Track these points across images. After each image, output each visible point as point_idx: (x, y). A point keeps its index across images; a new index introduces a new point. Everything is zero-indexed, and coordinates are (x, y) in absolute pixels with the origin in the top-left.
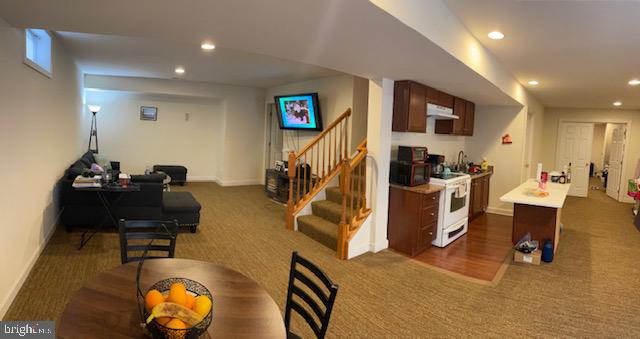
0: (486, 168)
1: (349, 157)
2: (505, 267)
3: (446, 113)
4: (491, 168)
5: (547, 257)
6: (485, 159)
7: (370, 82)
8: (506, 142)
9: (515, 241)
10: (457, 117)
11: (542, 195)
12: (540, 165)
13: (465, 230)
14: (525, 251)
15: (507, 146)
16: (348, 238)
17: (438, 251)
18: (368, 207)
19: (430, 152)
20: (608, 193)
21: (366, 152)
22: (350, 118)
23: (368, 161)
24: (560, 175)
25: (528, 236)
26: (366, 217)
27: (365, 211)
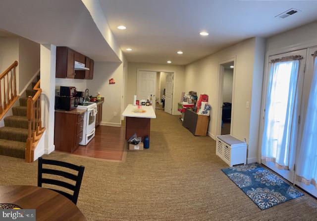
0: (100, 99)
2: (125, 153)
4: (103, 99)
5: (146, 146)
6: (99, 93)
7: (41, 45)
8: (112, 82)
9: (127, 138)
10: (89, 69)
11: (144, 112)
12: (135, 97)
13: (94, 135)
14: (135, 143)
15: (112, 85)
16: (34, 147)
17: (84, 148)
18: (42, 126)
20: (165, 111)
21: (41, 91)
22: (17, 68)
24: (146, 101)
25: (135, 135)
26: (43, 133)
27: (41, 129)
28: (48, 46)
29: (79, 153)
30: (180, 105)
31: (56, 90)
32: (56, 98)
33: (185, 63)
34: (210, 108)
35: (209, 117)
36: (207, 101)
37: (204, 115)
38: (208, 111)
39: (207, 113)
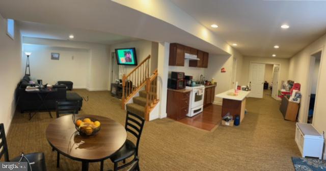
0: (213, 83)
1: (150, 77)
2: (217, 126)
3: (194, 57)
4: (216, 83)
5: (237, 123)
6: (213, 79)
7: (159, 44)
8: (223, 71)
9: (223, 115)
10: (199, 59)
11: (235, 95)
12: (237, 83)
13: (202, 110)
14: (227, 120)
15: (223, 73)
16: (149, 111)
17: (189, 119)
18: (158, 98)
19: (186, 75)
20: (272, 96)
21: (157, 74)
22: (150, 60)
23: (158, 78)
24: (246, 87)
25: (228, 114)
26: (157, 103)
27: (157, 100)
28: (163, 44)
29: (186, 122)
30: (279, 92)
31: (169, 75)
32: (169, 80)
33: (288, 56)
34: (300, 96)
35: (299, 105)
36: (299, 89)
37: (295, 102)
38: (299, 99)
39: (297, 100)
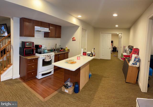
0: (67, 50)
4: (69, 50)
8: (74, 40)
10: (50, 31)
14: (67, 87)
18: (12, 63)
20: (118, 57)
26: (10, 67)
30: (122, 55)
31: (20, 44)
34: (139, 61)
37: (135, 66)
38: (138, 63)
39: (136, 64)
